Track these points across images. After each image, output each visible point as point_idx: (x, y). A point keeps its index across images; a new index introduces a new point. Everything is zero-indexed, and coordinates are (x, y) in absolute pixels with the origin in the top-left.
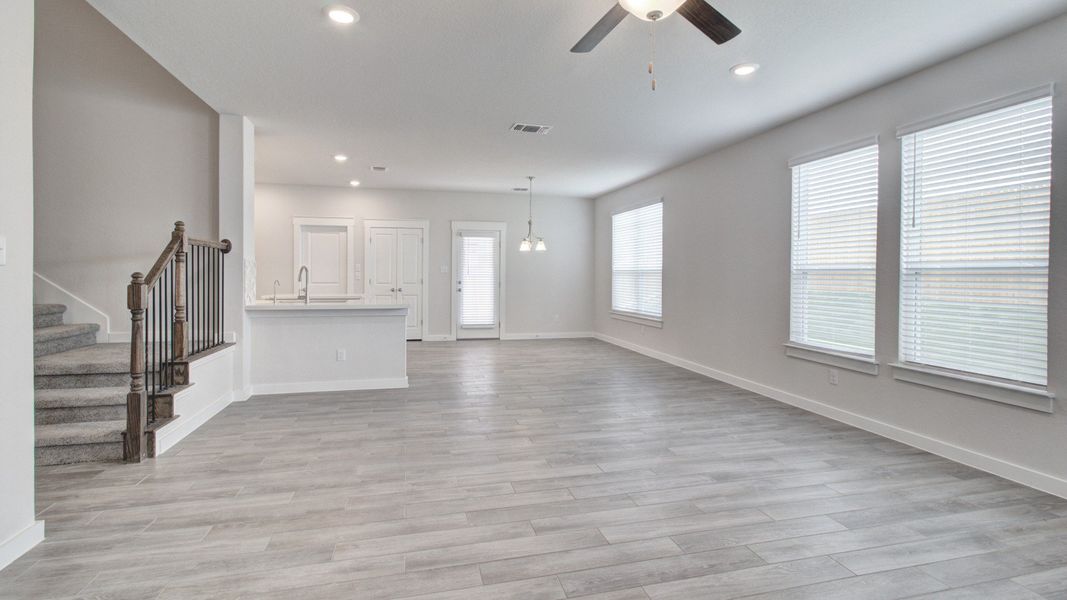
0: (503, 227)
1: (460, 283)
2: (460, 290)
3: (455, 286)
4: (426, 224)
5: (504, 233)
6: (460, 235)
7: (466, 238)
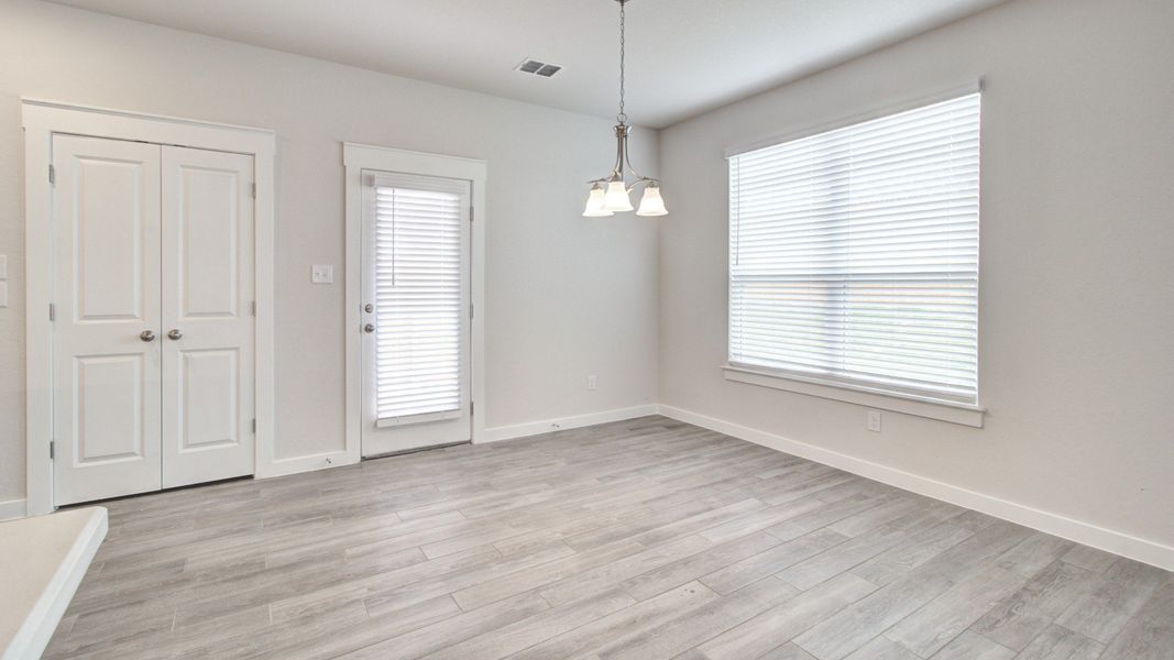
0: (477, 171)
1: (368, 309)
2: (369, 329)
3: (355, 319)
4: (264, 145)
5: (480, 187)
6: (370, 182)
7: (385, 191)
